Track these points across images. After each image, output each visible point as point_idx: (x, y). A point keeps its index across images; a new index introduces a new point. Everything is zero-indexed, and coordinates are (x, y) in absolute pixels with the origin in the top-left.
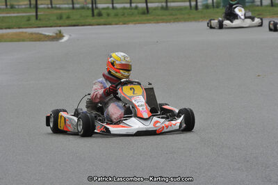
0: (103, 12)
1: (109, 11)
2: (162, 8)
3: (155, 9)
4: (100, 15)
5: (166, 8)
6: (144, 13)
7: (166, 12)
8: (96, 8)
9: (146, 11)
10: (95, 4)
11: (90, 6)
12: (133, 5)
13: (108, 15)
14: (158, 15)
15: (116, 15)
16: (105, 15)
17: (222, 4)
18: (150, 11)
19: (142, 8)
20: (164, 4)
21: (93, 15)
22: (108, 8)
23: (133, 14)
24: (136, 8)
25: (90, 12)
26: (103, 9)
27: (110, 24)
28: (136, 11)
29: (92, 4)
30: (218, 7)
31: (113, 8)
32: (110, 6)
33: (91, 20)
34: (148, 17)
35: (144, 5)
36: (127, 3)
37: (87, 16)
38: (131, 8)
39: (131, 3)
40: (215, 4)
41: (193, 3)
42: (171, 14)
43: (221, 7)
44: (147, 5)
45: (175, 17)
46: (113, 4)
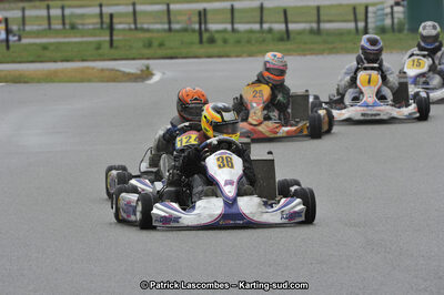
0: (217, 36)
1: (227, 36)
2: (312, 32)
3: (300, 33)
4: (212, 41)
5: (318, 32)
6: (281, 39)
7: (318, 39)
8: (207, 30)
9: (285, 36)
10: (206, 23)
11: (197, 26)
12: (266, 26)
13: (225, 41)
14: (305, 43)
15: (238, 42)
16: (219, 42)
17: (406, 27)
18: (292, 36)
19: (280, 32)
20: (315, 26)
21: (201, 42)
22: (225, 31)
23: (264, 40)
24: (270, 31)
25: (196, 37)
26: (218, 32)
27: (228, 56)
28: (269, 36)
29: (200, 24)
30: (400, 31)
31: (233, 30)
32: (229, 27)
33: (198, 49)
34: (288, 45)
35: (283, 26)
36: (255, 23)
37: (192, 43)
38: (261, 31)
39: (261, 23)
40: (396, 27)
41: (361, 25)
42: (325, 42)
43: (406, 32)
44: (287, 26)
45: (331, 46)
46: (232, 23)
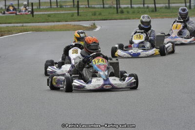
0: (124, 10)
1: (128, 10)
2: (166, 8)
3: (161, 8)
4: (122, 12)
5: (169, 8)
6: (153, 11)
7: (168, 10)
8: (120, 7)
10: (119, 4)
11: (116, 6)
12: (146, 5)
13: (128, 12)
14: (163, 13)
15: (134, 12)
16: (126, 13)
18: (157, 10)
19: (152, 8)
20: (167, 5)
21: (117, 12)
22: (128, 8)
23: (145, 11)
24: (148, 7)
25: (115, 10)
26: (125, 8)
27: (130, 19)
28: (147, 10)
29: (117, 5)
31: (131, 7)
33: (116, 16)
34: (156, 14)
36: (141, 4)
37: (113, 13)
38: (144, 7)
39: (144, 4)
41: (188, 4)
42: (172, 12)
44: (155, 6)
45: (174, 14)
46: (131, 4)
